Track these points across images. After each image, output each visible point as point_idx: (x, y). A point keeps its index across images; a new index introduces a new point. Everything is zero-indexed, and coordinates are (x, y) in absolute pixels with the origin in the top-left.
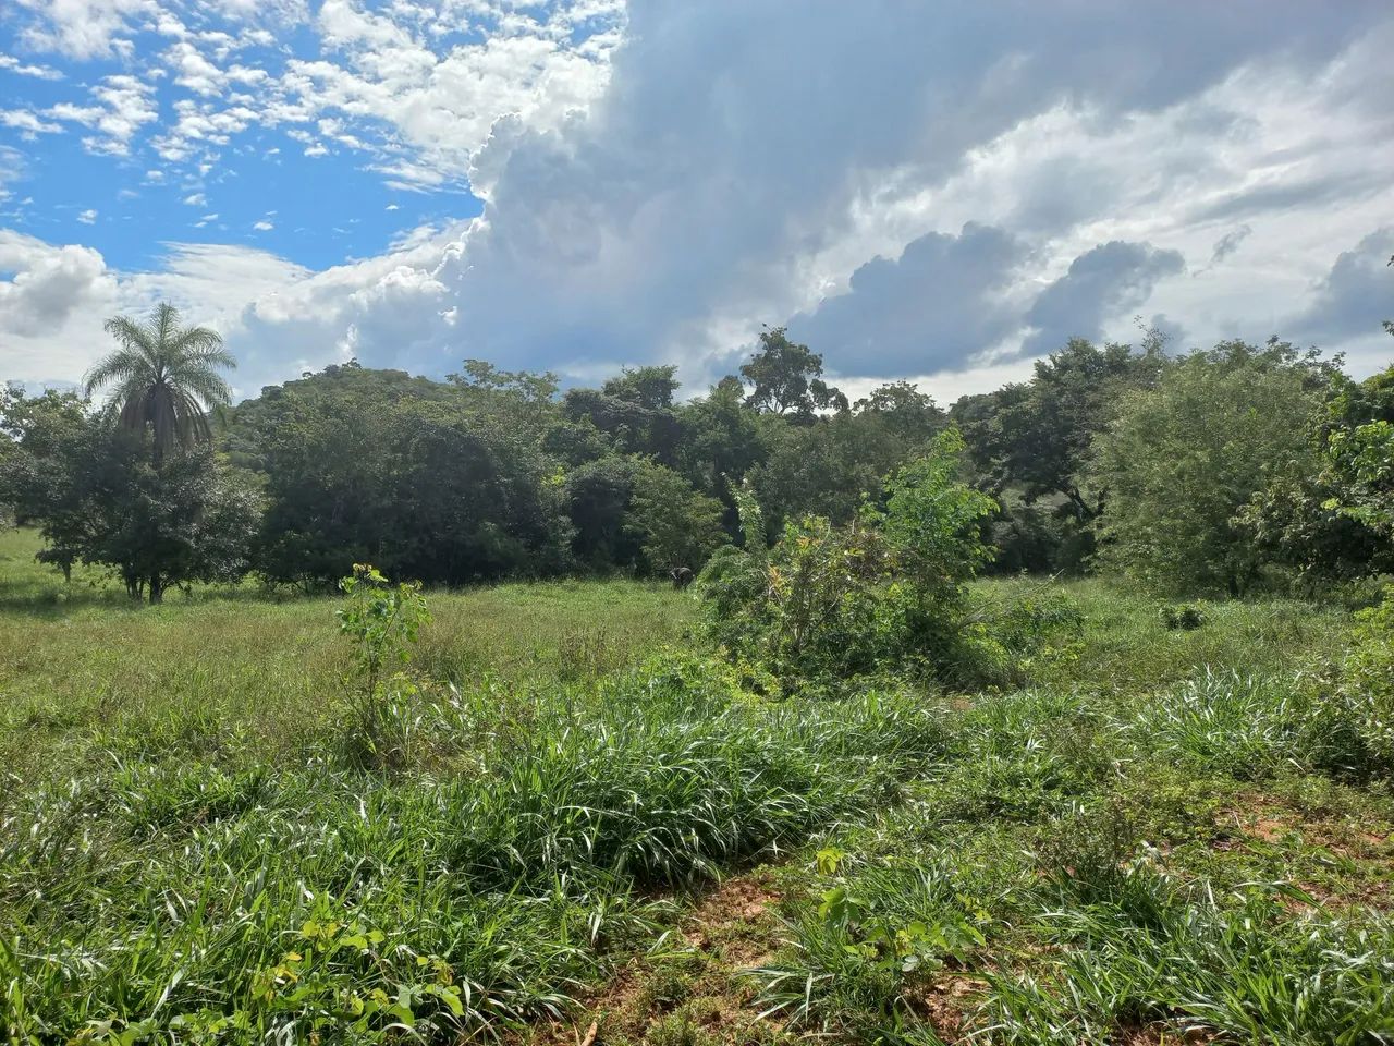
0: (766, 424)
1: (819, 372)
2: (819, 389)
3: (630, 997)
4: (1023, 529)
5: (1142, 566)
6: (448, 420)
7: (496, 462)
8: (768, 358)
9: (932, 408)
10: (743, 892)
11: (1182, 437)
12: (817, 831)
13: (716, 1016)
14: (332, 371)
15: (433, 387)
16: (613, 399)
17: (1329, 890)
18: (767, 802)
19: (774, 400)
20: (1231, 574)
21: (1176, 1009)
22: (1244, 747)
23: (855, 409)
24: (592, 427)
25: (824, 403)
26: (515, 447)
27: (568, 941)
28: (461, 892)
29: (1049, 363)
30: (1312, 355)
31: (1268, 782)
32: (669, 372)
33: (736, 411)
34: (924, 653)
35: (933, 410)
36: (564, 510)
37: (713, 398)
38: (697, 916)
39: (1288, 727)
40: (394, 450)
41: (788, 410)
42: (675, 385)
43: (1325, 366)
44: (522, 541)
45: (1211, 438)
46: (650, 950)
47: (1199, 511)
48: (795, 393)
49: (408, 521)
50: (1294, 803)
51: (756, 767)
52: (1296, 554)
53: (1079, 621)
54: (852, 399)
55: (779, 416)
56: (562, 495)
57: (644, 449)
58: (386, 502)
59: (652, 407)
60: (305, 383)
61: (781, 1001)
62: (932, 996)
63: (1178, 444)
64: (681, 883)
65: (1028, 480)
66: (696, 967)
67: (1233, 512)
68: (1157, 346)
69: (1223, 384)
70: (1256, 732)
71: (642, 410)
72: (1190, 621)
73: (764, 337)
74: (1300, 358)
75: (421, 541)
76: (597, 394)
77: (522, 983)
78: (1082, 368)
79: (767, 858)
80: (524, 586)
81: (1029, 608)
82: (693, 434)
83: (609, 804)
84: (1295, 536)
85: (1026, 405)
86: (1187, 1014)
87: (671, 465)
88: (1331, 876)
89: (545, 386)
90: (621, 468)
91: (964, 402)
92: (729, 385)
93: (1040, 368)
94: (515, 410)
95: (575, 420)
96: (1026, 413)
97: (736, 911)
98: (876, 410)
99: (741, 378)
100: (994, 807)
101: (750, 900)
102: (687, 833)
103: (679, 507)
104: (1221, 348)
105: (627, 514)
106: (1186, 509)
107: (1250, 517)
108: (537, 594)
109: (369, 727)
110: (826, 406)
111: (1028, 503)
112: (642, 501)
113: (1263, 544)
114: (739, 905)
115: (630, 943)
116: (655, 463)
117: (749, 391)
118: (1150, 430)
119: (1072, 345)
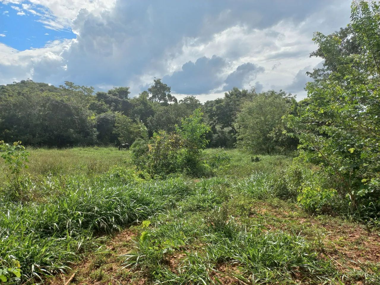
0: (155, 105)
1: (170, 92)
2: (169, 96)
3: (88, 265)
4: (221, 136)
5: (247, 146)
6: (58, 99)
7: (73, 111)
8: (156, 87)
9: (199, 103)
10: (127, 233)
11: (258, 114)
12: (151, 216)
13: (111, 269)
14: (23, 82)
15: (56, 89)
16: (111, 95)
17: (274, 226)
18: (137, 208)
19: (157, 99)
20: (268, 148)
21: (232, 258)
22: (261, 191)
23: (179, 102)
24: (104, 103)
25: (171, 100)
26: (80, 108)
27: (70, 250)
28: (37, 238)
29: (228, 93)
30: (289, 95)
31: (266, 200)
32: (127, 89)
33: (146, 101)
34: (189, 168)
35: (200, 104)
36: (95, 127)
37: (140, 97)
38: (113, 241)
39: (272, 186)
40: (41, 106)
41: (161, 102)
42: (129, 93)
43: (292, 98)
44: (82, 135)
45: (264, 115)
46: (96, 251)
47: (261, 132)
48: (163, 97)
49: (45, 128)
50: (270, 205)
51: (135, 199)
52: (282, 144)
53: (229, 159)
54: (178, 100)
55: (159, 103)
56: (94, 122)
57: (119, 110)
58: (38, 122)
59: (122, 98)
60: (14, 85)
61: (129, 263)
62: (173, 259)
63: (257, 116)
64: (109, 232)
65: (222, 123)
66: (109, 255)
67: (268, 133)
68: (254, 90)
69: (267, 101)
70: (266, 187)
71: (119, 99)
72: (257, 160)
73: (155, 81)
74: (287, 96)
75: (50, 134)
76: (106, 94)
77: (53, 264)
78: (236, 95)
79: (135, 224)
80: (82, 148)
81: (217, 156)
82: (134, 107)
83: (88, 211)
84: (282, 139)
85: (222, 104)
86: (235, 259)
87: (127, 115)
88: (275, 223)
89: (90, 91)
90: (112, 115)
91: (208, 102)
92: (145, 93)
93: (226, 95)
94: (81, 97)
95: (99, 101)
96: (222, 106)
97: (125, 239)
98: (185, 103)
99: (148, 92)
100: (199, 208)
101: (129, 236)
102: (111, 218)
103: (129, 127)
104: (269, 92)
105: (114, 128)
106: (258, 132)
107: (272, 134)
108: (85, 150)
109: (18, 189)
110: (171, 101)
111: (222, 129)
112: (118, 125)
113: (275, 141)
114: (126, 237)
115: (90, 249)
116: (122, 114)
117: (150, 95)
118: (250, 112)
119: (234, 89)
